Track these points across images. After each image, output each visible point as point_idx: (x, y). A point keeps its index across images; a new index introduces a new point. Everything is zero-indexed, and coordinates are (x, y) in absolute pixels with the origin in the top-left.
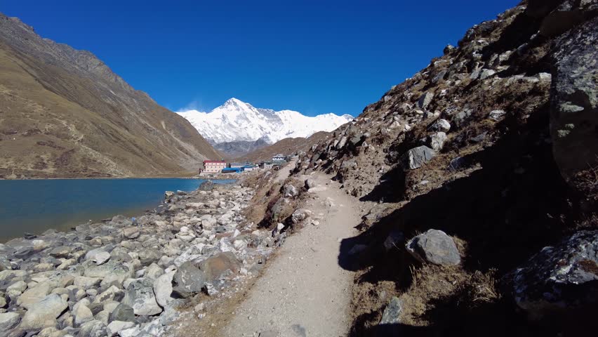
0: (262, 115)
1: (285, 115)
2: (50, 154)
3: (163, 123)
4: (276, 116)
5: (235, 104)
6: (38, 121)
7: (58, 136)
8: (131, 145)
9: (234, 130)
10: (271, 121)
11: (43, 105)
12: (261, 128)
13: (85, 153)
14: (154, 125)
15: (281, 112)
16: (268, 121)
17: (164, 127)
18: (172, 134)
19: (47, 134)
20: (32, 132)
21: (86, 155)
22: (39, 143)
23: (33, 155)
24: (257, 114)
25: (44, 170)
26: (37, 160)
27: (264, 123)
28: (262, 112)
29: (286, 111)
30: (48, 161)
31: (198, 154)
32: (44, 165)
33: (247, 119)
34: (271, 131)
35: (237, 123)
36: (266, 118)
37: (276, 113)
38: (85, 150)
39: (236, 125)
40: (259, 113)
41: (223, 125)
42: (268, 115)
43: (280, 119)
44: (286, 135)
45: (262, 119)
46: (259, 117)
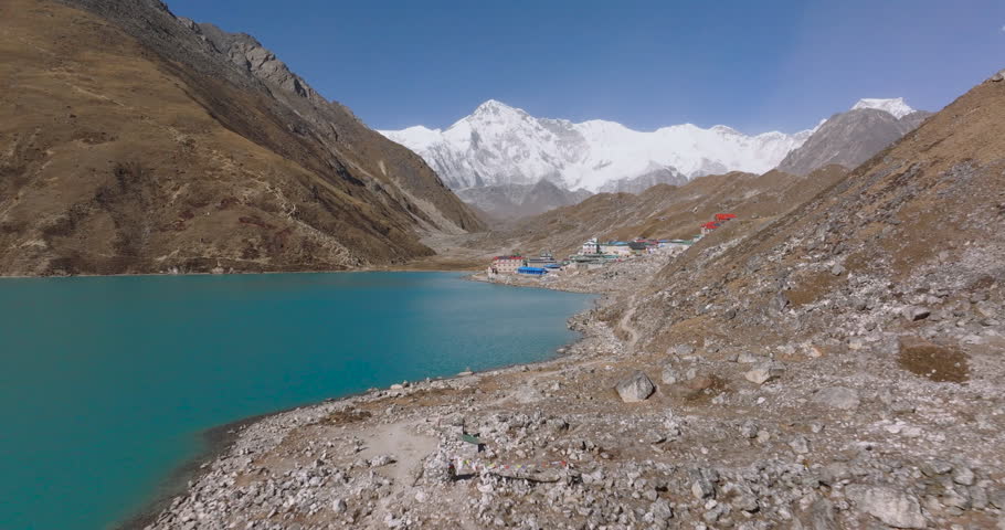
0: (546, 132)
1: (593, 129)
2: (259, 237)
3: (382, 165)
4: (574, 133)
5: (496, 111)
6: (232, 183)
7: (264, 209)
8: (357, 217)
9: (493, 160)
10: (565, 144)
11: (232, 158)
12: (545, 157)
13: (304, 235)
14: (368, 169)
15: (585, 124)
16: (558, 143)
17: (384, 171)
18: (396, 183)
19: (249, 204)
20: (228, 203)
21: (307, 238)
22: (241, 220)
23: (239, 239)
24: (537, 129)
25: (256, 261)
26: (246, 246)
27: (550, 147)
28: (547, 125)
29: (596, 121)
30: (259, 246)
31: (442, 218)
32: (256, 254)
33: (518, 140)
34: (563, 161)
35: (499, 148)
36: (554, 136)
37: (576, 126)
38: (303, 229)
39: (497, 152)
40: (540, 127)
41: (473, 152)
42: (560, 131)
43: (583, 139)
44: (595, 169)
45: (548, 138)
46: (541, 134)
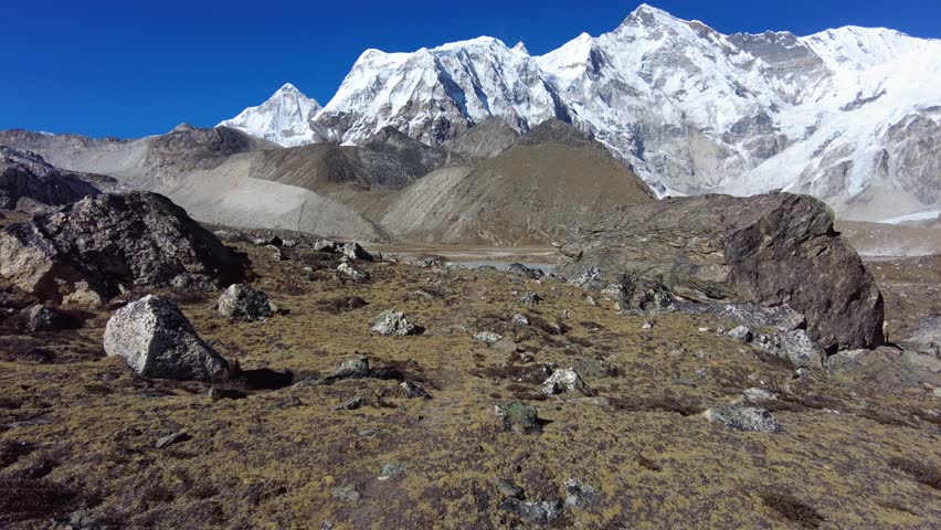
0: (744, 56)
1: (838, 41)
4: (803, 51)
9: (633, 102)
10: (780, 73)
12: (741, 91)
15: (823, 35)
16: (767, 73)
24: (727, 52)
27: (751, 78)
28: (745, 46)
29: (843, 30)
33: (686, 63)
35: (647, 78)
36: (759, 61)
37: (801, 40)
39: (643, 86)
40: (733, 48)
41: (588, 83)
42: (771, 52)
43: (820, 61)
44: (848, 108)
45: (747, 66)
46: (734, 59)
